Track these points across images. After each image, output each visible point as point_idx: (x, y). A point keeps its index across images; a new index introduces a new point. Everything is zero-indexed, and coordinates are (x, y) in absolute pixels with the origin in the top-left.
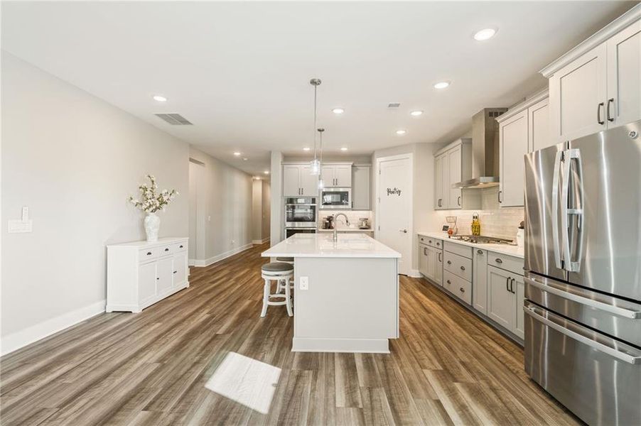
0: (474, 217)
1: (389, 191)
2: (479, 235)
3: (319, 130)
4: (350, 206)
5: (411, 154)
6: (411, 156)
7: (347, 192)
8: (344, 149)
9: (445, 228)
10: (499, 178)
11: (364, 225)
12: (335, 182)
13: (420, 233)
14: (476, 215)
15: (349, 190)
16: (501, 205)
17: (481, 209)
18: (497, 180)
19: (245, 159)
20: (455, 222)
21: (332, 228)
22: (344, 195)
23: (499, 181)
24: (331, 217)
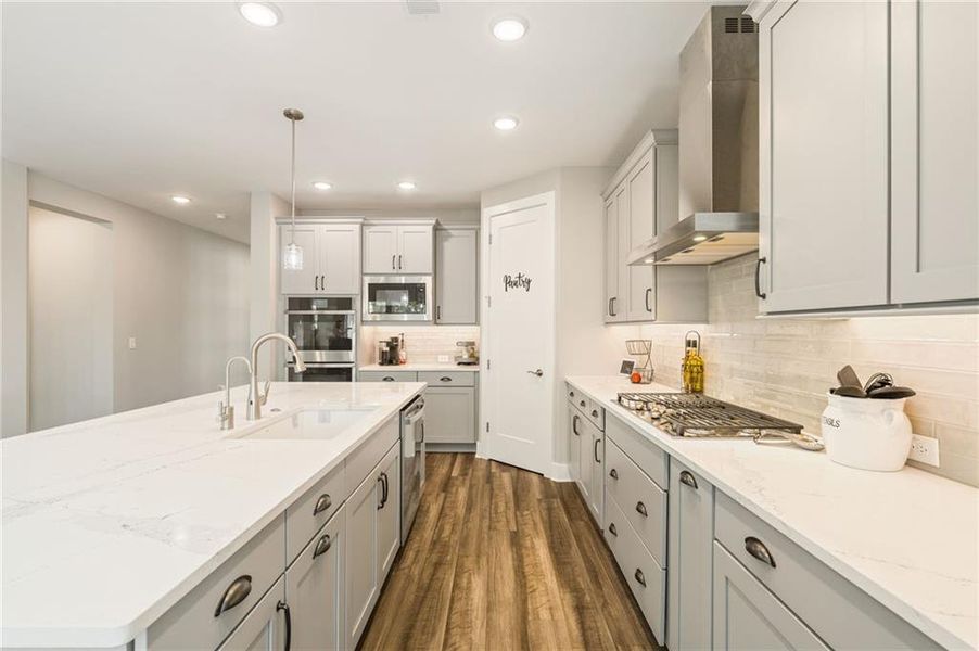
0: (689, 343)
1: (509, 282)
2: (701, 391)
3: (288, 115)
4: (428, 315)
5: (552, 194)
6: (550, 198)
7: (423, 286)
8: (407, 187)
9: (627, 367)
10: (756, 217)
11: (465, 356)
12: (398, 261)
13: (570, 379)
14: (692, 337)
15: (428, 281)
16: (764, 306)
17: (706, 321)
18: (751, 224)
19: (220, 216)
20: (649, 353)
21: (398, 363)
22: (416, 293)
23: (756, 228)
24: (396, 339)
